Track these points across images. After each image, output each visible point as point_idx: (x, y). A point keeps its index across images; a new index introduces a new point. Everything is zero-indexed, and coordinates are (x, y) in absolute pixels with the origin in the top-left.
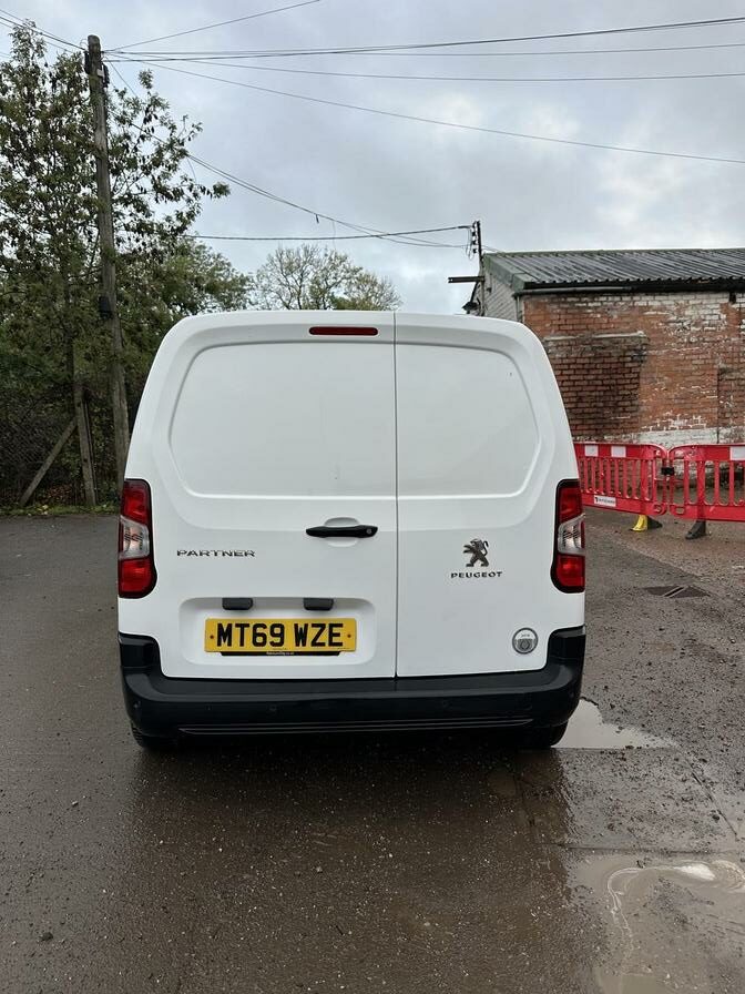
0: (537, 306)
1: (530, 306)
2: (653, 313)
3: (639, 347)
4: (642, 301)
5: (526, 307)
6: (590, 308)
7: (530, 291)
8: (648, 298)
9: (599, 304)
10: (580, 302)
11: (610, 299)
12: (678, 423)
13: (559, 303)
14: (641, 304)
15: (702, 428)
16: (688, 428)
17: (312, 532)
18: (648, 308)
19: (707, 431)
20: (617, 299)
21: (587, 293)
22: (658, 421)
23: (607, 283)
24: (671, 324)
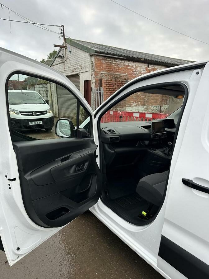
0: (99, 60)
1: (96, 60)
2: (130, 68)
3: (127, 79)
4: (128, 63)
6: (113, 63)
7: (97, 54)
8: (129, 63)
9: (116, 62)
10: (111, 61)
11: (119, 61)
12: (134, 104)
13: (105, 60)
14: (127, 64)
15: (140, 106)
16: (136, 106)
18: (128, 66)
19: (141, 107)
20: (121, 61)
21: (113, 58)
22: (130, 104)
23: (119, 55)
24: (134, 72)
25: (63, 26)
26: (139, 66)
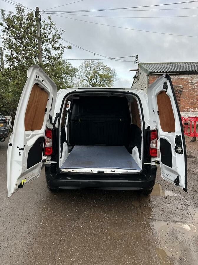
0: (153, 78)
1: (151, 78)
2: (184, 80)
3: (180, 89)
4: (182, 77)
7: (151, 74)
11: (173, 76)
12: (191, 110)
15: (197, 111)
16: (193, 111)
18: (183, 79)
20: (175, 76)
22: (185, 109)
23: (172, 72)
24: (190, 83)
25: (138, 56)
26: (195, 77)
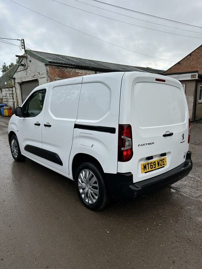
0: (52, 68)
1: (50, 68)
5: (49, 68)
6: (65, 71)
7: (50, 64)
8: (79, 70)
9: (68, 70)
10: (63, 69)
11: (70, 69)
13: (58, 68)
14: (77, 71)
17: (164, 136)
18: (79, 73)
20: (72, 69)
21: (65, 67)
23: (69, 65)
25: (23, 40)
26: (88, 73)
